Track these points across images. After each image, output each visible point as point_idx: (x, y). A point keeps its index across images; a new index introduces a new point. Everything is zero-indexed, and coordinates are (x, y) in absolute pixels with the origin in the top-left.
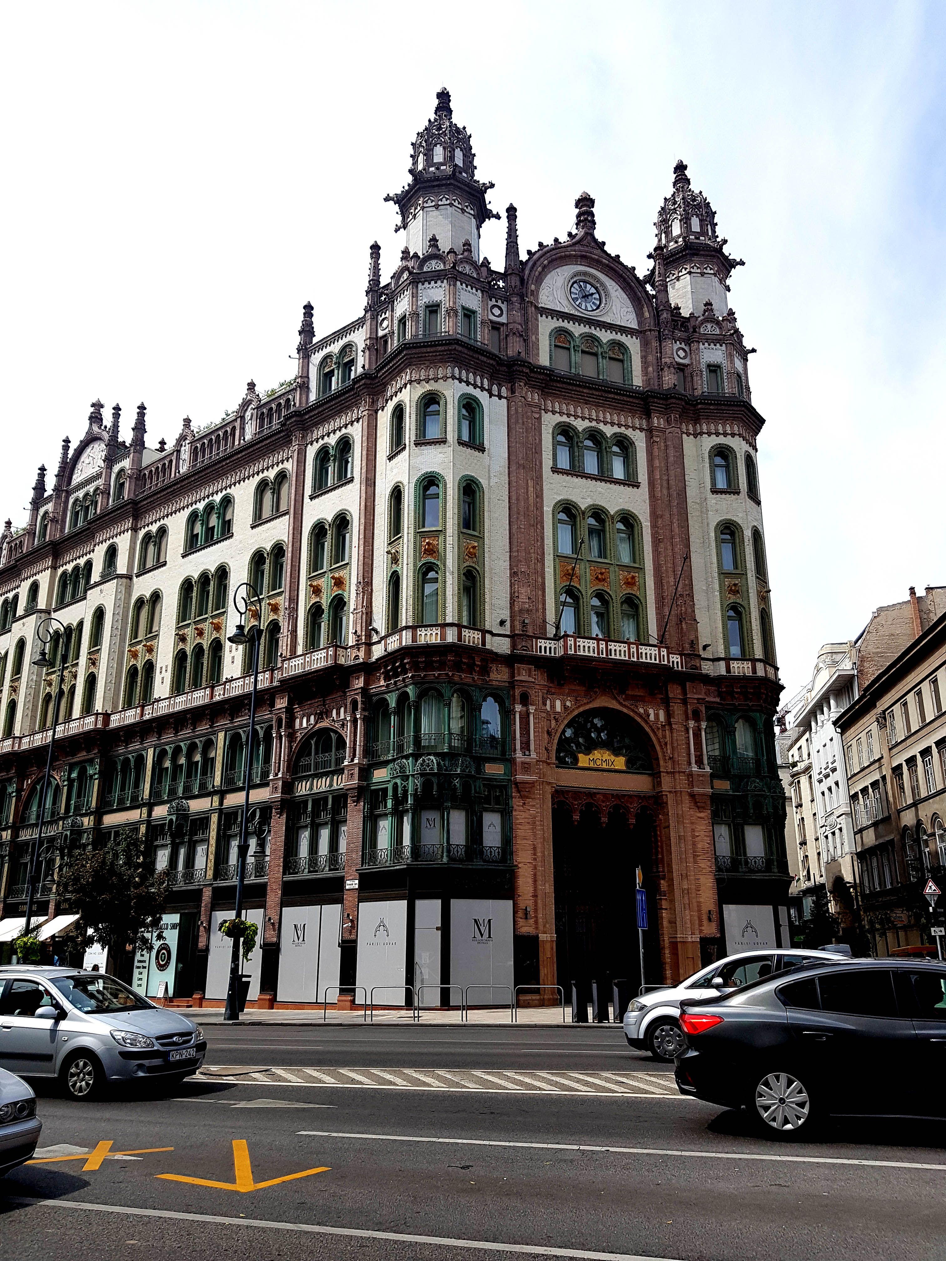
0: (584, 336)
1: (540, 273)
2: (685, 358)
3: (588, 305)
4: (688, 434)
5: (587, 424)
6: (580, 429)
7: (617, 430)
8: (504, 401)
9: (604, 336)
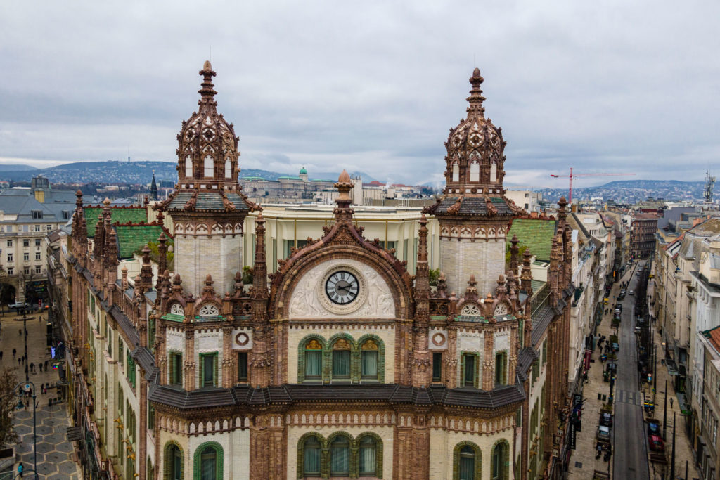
0: (335, 340)
1: (289, 286)
2: (442, 342)
3: (345, 297)
4: (436, 429)
5: (333, 430)
6: (326, 436)
7: (364, 430)
8: (247, 431)
9: (357, 334)
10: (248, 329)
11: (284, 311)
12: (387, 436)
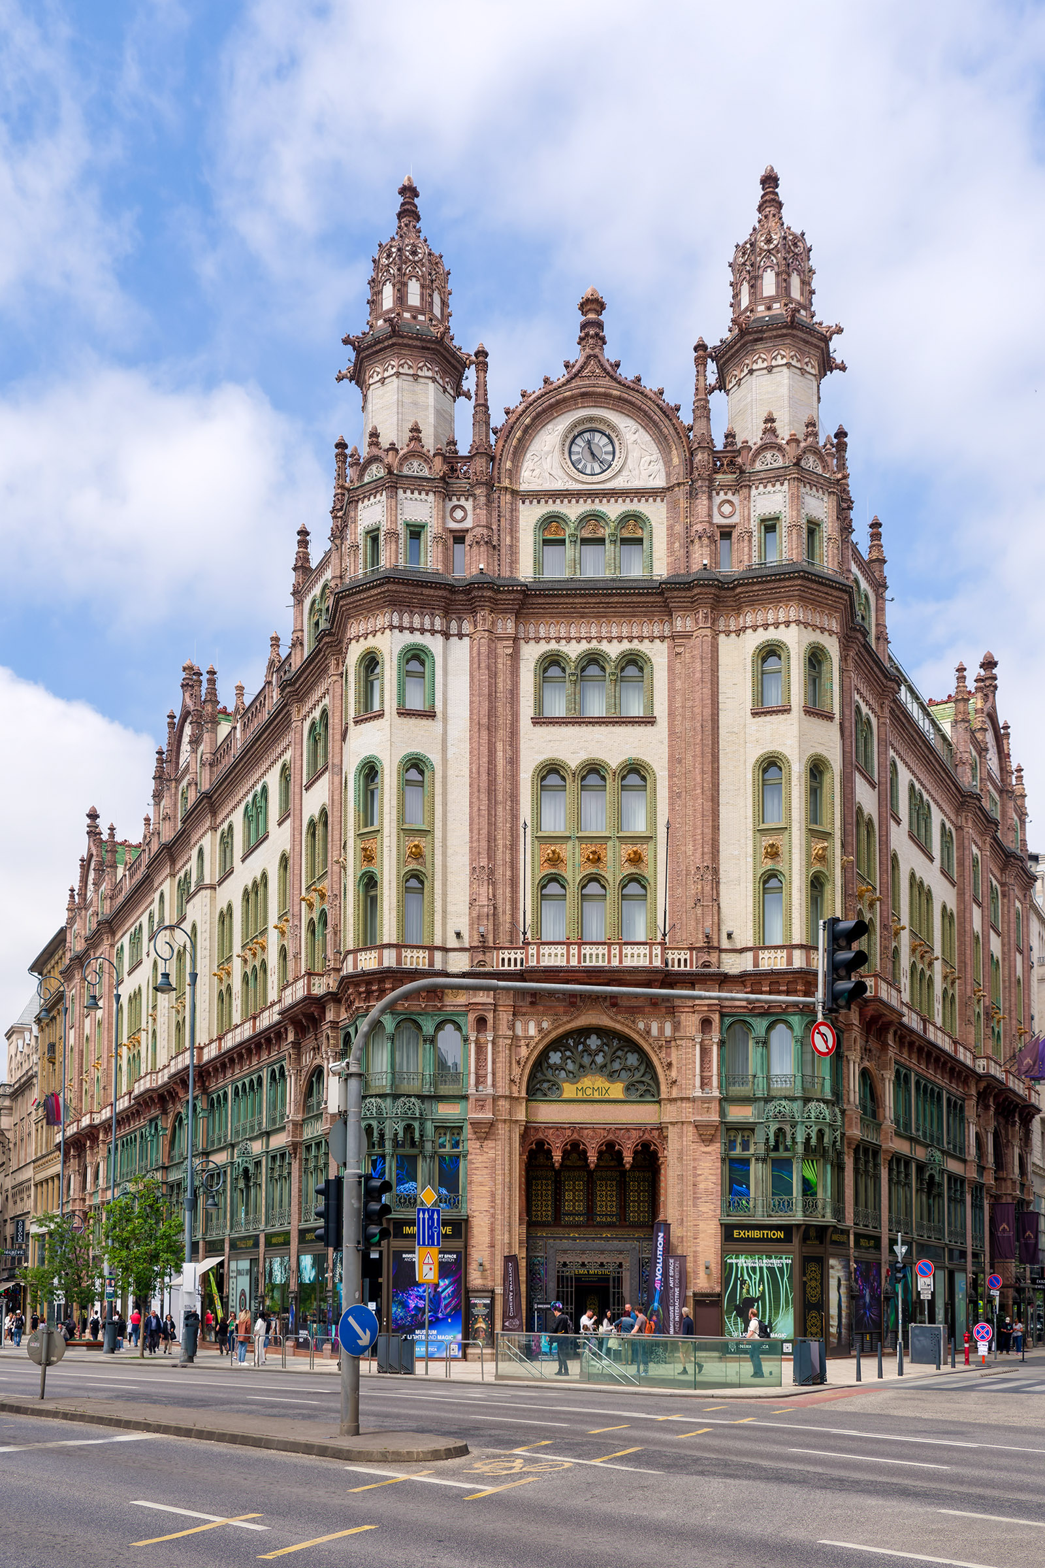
0: (584, 519)
2: (732, 513)
4: (728, 633)
5: (584, 646)
6: (573, 656)
7: (626, 646)
8: (466, 640)
9: (613, 510)
10: (467, 500)
11: (513, 474)
12: (658, 654)
